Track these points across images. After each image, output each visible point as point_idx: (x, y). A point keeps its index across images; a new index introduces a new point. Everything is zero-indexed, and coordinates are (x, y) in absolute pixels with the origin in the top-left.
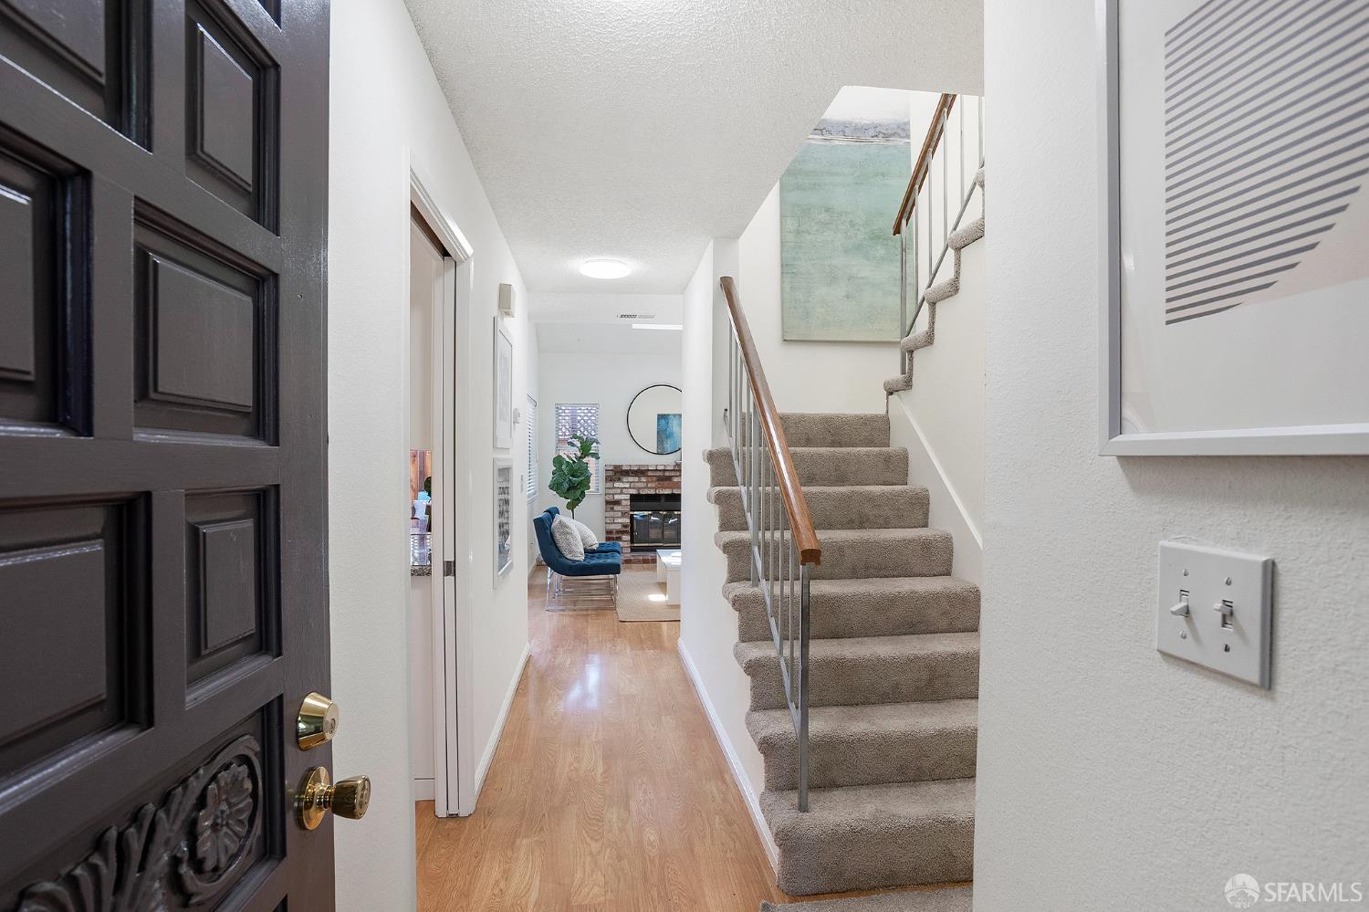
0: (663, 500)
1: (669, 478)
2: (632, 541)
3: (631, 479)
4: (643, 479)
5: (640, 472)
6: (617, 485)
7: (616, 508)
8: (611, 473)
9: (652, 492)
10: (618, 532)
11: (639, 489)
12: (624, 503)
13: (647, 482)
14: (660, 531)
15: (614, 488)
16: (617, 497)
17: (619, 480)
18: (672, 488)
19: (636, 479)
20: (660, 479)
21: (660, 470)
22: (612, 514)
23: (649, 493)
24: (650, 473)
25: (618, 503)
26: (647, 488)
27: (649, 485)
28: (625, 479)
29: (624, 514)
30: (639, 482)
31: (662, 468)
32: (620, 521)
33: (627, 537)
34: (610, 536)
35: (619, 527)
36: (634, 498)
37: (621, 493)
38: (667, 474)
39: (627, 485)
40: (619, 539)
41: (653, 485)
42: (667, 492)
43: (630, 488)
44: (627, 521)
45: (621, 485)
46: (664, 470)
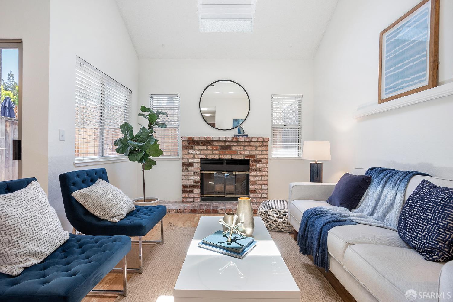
0: (225, 163)
1: (229, 147)
2: (202, 193)
3: (201, 147)
4: (210, 148)
5: (207, 142)
6: (190, 152)
7: (190, 169)
8: (186, 143)
9: (216, 157)
10: (190, 187)
11: (207, 155)
12: (196, 165)
13: (213, 150)
14: (223, 186)
15: (189, 154)
16: (191, 161)
17: (192, 148)
18: (231, 155)
19: (205, 148)
20: (222, 148)
21: (222, 141)
22: (186, 173)
23: (214, 158)
24: (215, 144)
25: (191, 165)
26: (213, 154)
27: (215, 152)
28: (196, 148)
29: (195, 174)
30: (207, 149)
31: (224, 139)
32: (193, 178)
33: (197, 191)
34: (186, 189)
35: (192, 183)
36: (204, 162)
37: (194, 158)
38: (227, 144)
39: (198, 152)
40: (192, 191)
41: (217, 152)
42: (228, 157)
43: (200, 154)
44: (198, 178)
45: (194, 152)
46: (225, 141)
